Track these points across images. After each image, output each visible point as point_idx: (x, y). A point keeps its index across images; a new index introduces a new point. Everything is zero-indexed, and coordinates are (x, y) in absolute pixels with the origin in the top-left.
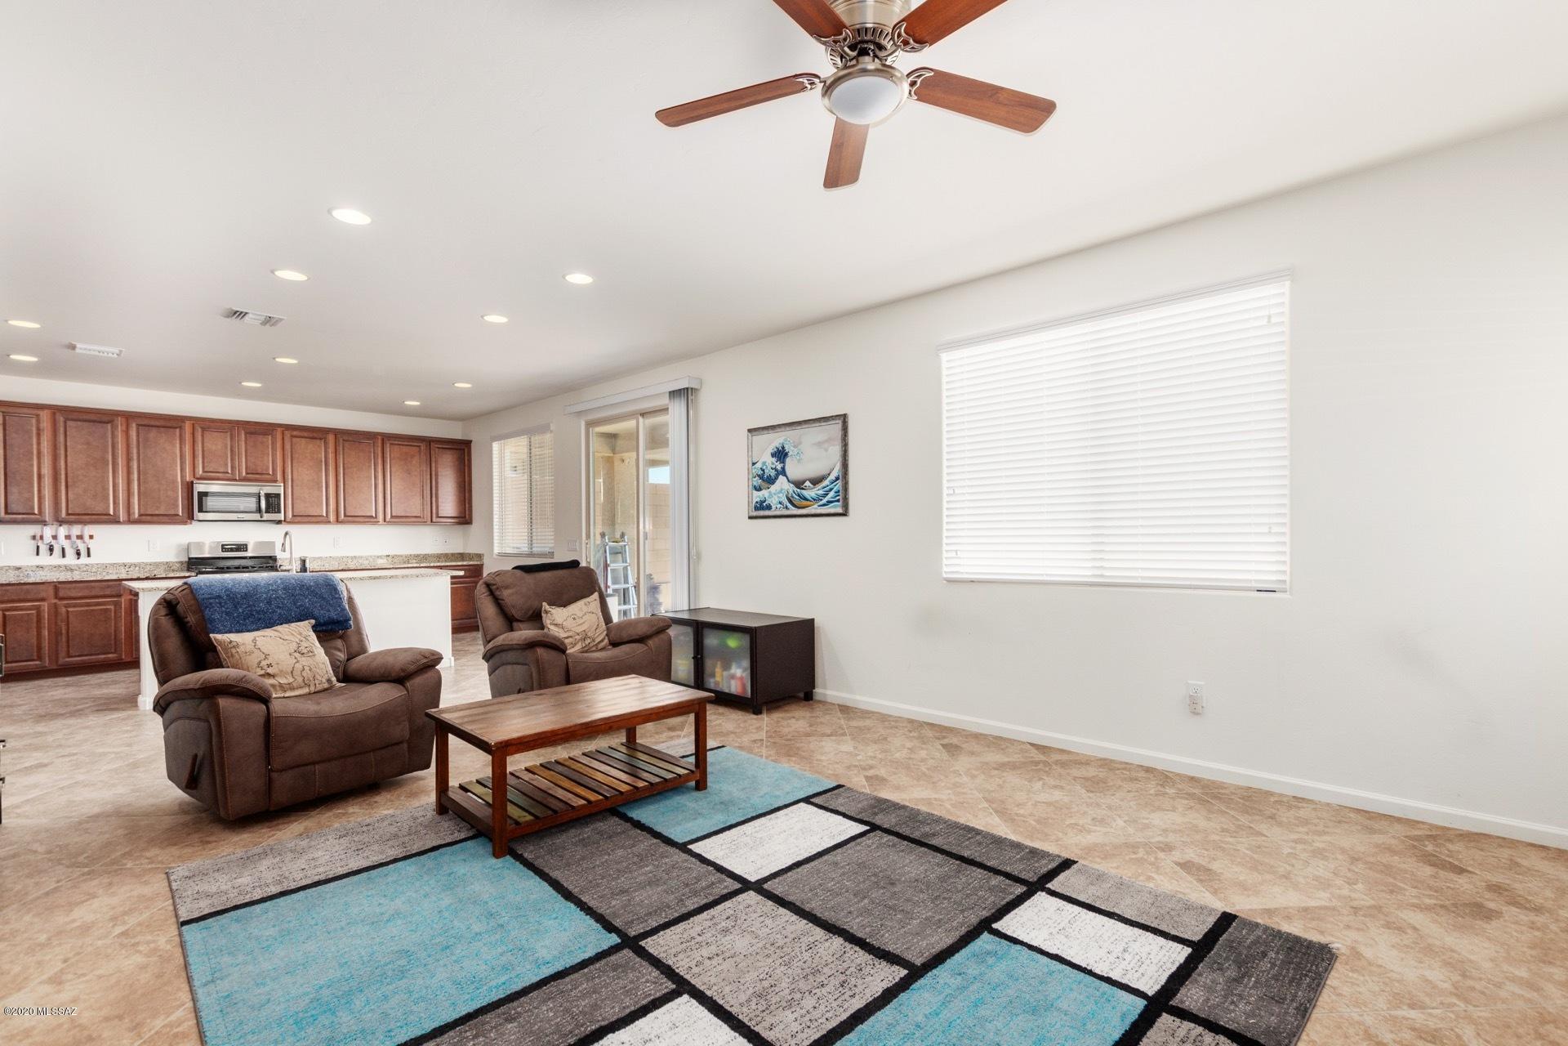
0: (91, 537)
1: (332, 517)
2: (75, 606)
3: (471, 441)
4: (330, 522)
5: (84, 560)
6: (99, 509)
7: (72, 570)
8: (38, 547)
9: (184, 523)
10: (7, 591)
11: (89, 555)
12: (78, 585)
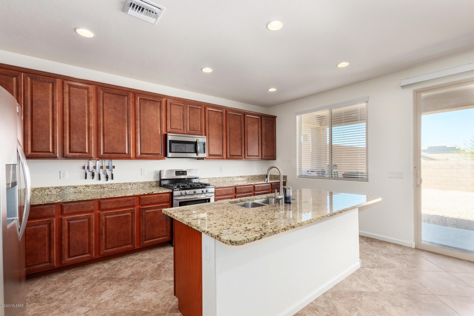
0: (114, 167)
1: (225, 157)
2: (111, 214)
3: (276, 117)
4: (224, 158)
5: (110, 181)
6: (120, 150)
7: (104, 188)
8: (86, 174)
9: (161, 159)
10: (71, 206)
11: (112, 179)
12: (112, 200)
